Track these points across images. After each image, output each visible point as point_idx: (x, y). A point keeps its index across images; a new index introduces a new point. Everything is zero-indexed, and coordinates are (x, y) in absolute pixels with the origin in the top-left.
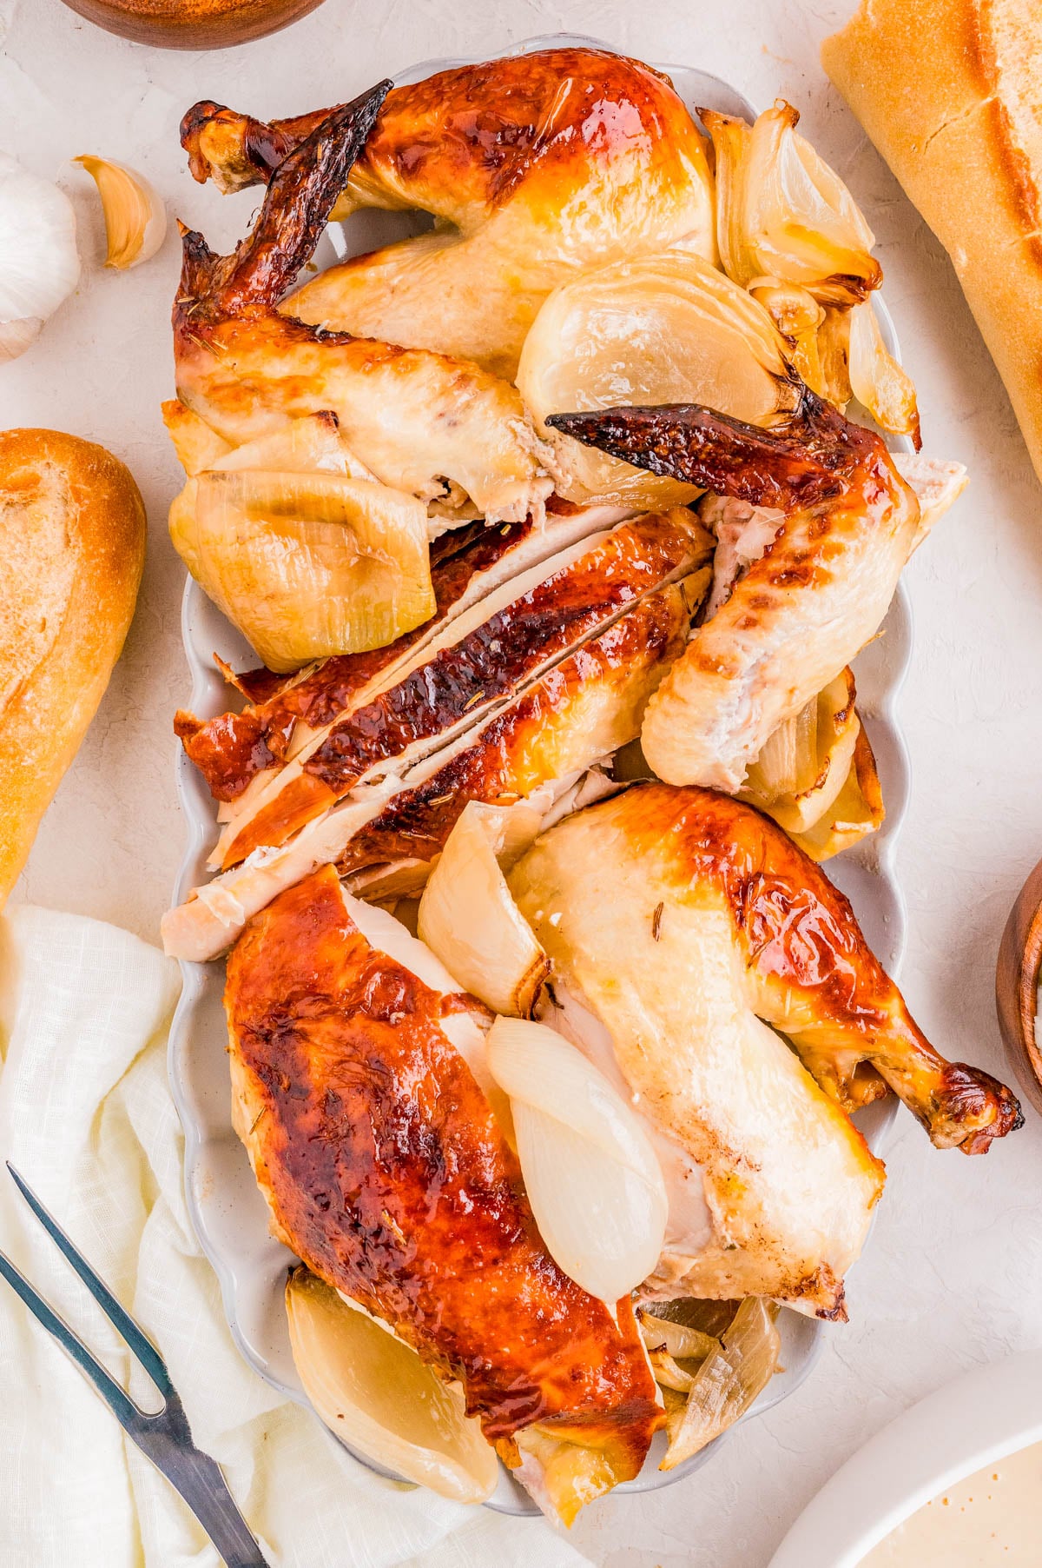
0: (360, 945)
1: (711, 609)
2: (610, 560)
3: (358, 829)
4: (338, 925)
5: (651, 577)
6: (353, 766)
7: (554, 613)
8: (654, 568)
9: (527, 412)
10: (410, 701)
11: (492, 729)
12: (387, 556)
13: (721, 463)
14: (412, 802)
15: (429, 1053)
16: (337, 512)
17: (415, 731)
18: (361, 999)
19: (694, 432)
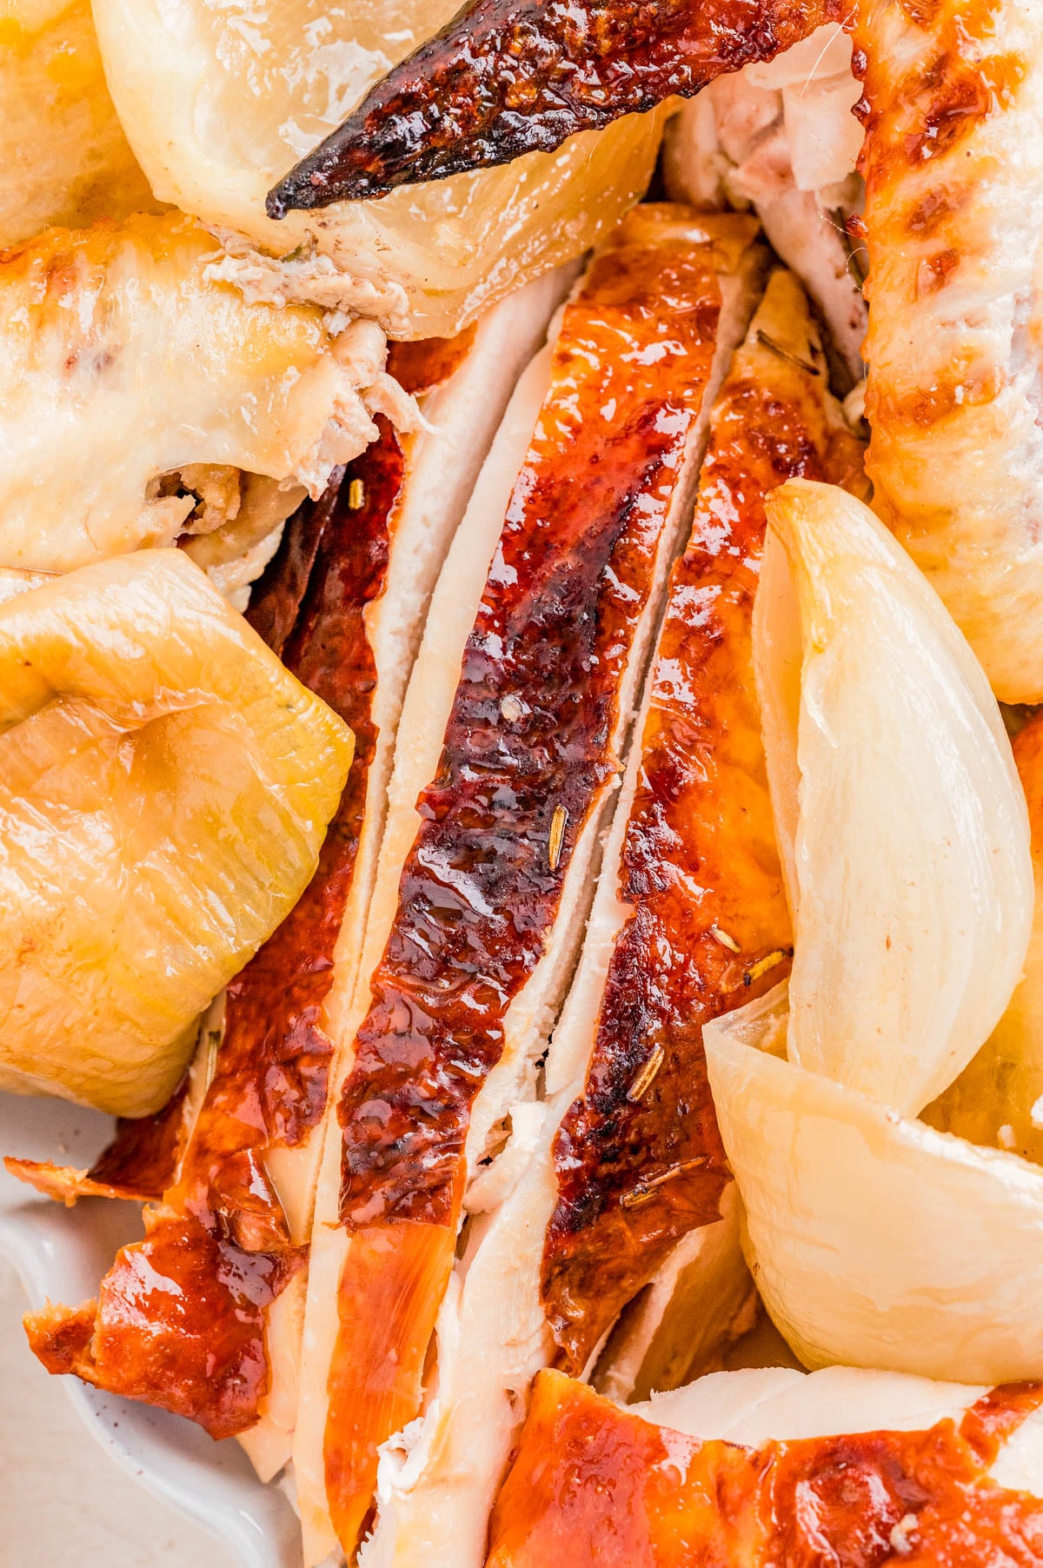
0: (722, 1462)
1: (848, 339)
2: (593, 392)
3: (538, 1258)
4: (650, 1460)
5: (690, 357)
6: (433, 1144)
7: (570, 561)
8: (685, 340)
9: (223, 234)
10: (438, 937)
11: (632, 863)
12: (180, 695)
13: (649, 33)
14: (600, 1123)
15: (1023, 1547)
16: (27, 685)
17: (496, 985)
18: (810, 1556)
19: (552, 12)
